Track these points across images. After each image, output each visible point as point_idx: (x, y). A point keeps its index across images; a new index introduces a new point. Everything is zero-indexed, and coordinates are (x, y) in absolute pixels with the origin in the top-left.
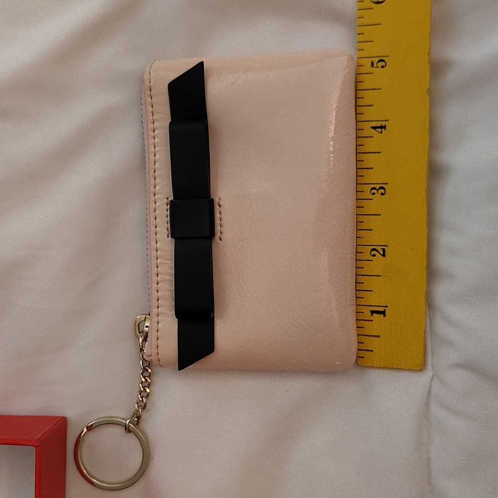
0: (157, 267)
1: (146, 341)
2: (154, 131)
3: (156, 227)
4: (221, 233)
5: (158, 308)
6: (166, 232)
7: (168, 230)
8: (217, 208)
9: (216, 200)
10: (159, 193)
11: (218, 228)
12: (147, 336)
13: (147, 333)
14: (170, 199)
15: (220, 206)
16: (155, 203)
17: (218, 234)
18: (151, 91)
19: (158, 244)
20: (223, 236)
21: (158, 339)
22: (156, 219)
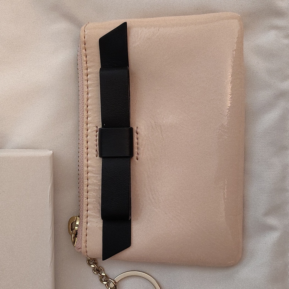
0: (88, 180)
1: (76, 237)
2: (87, 76)
3: (88, 149)
4: (138, 154)
5: (87, 211)
6: (95, 153)
7: (97, 151)
8: (135, 135)
9: (135, 129)
10: (90, 123)
11: (135, 150)
12: (77, 233)
13: (77, 231)
14: (99, 128)
15: (137, 134)
16: (88, 130)
17: (135, 155)
18: (85, 45)
19: (89, 161)
20: (139, 157)
21: (86, 235)
22: (87, 143)
